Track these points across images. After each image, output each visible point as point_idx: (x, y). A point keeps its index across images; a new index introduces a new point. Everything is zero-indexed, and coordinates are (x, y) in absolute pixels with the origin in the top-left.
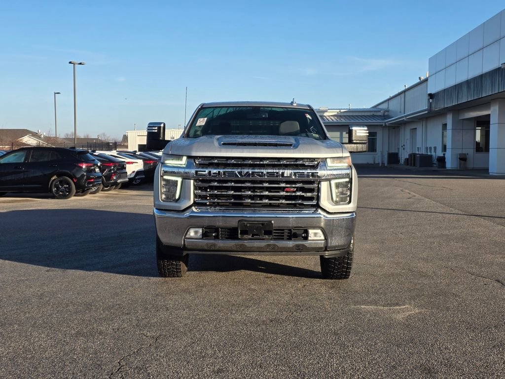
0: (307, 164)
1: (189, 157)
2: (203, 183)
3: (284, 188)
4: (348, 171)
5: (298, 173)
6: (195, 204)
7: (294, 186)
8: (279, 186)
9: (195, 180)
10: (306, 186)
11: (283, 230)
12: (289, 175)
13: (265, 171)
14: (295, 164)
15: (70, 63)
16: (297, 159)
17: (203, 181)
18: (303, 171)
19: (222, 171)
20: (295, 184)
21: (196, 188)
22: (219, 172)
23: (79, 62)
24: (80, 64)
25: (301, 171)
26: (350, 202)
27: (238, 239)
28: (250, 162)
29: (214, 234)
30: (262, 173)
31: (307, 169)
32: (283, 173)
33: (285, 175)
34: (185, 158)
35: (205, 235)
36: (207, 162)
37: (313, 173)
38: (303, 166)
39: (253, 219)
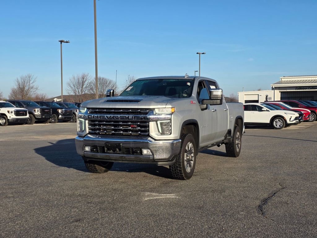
0: (142, 112)
1: (88, 108)
2: (92, 122)
3: (130, 125)
4: (169, 116)
5: (136, 116)
6: (90, 133)
7: (134, 124)
8: (127, 124)
9: (89, 121)
10: (142, 124)
11: (129, 148)
12: (131, 118)
13: (119, 116)
14: (135, 111)
15: (197, 53)
16: (138, 109)
17: (92, 121)
18: (139, 116)
19: (99, 115)
20: (136, 123)
21: (89, 124)
22: (98, 116)
23: (202, 53)
24: (203, 53)
25: (138, 116)
26: (171, 134)
27: (105, 153)
28: (113, 111)
29: (95, 150)
30: (118, 117)
31: (141, 115)
32: (128, 117)
33: (130, 118)
34: (86, 109)
35: (92, 150)
36: (93, 111)
37: (144, 117)
38: (140, 113)
39: (112, 142)
